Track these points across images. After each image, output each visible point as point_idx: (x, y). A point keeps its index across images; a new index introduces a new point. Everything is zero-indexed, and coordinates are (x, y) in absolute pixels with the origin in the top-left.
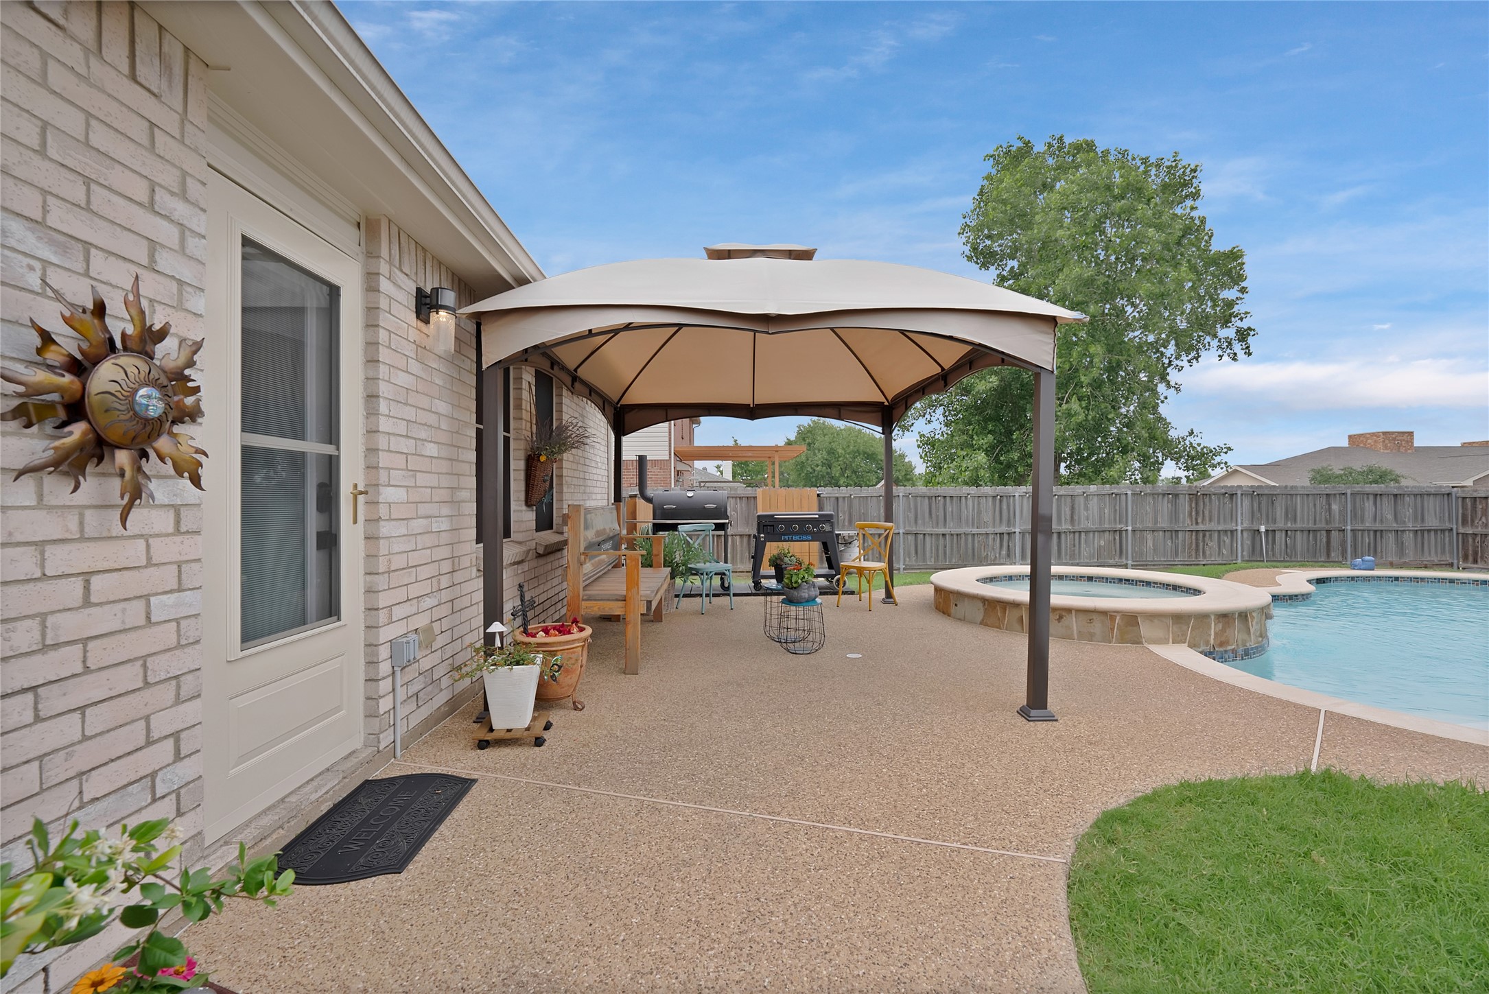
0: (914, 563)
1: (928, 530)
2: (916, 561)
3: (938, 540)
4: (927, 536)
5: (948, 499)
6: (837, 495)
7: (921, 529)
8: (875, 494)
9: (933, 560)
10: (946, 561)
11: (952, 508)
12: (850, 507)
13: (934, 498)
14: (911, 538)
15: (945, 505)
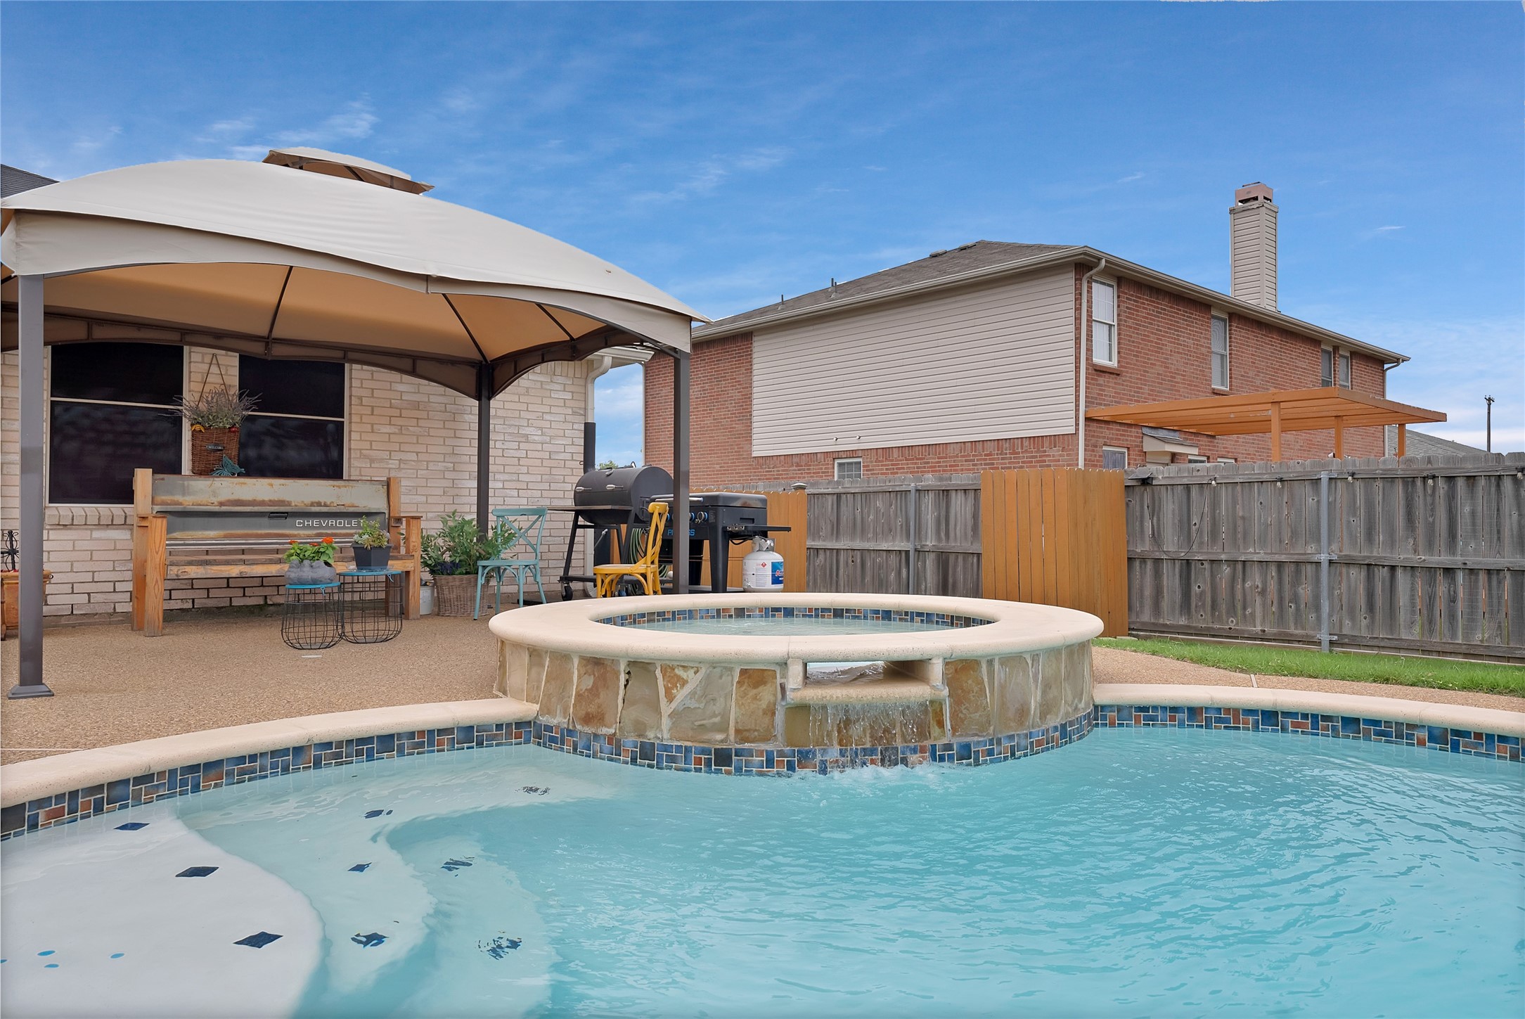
0: (1364, 633)
1: (1403, 555)
2: (1371, 627)
3: (1432, 583)
4: (1399, 572)
5: (1461, 483)
6: (1185, 481)
7: (1379, 552)
8: (1265, 477)
9: (1417, 630)
10: (1454, 635)
11: (1474, 506)
12: (1215, 505)
13: (1419, 483)
14: (1356, 576)
15: (1451, 497)
